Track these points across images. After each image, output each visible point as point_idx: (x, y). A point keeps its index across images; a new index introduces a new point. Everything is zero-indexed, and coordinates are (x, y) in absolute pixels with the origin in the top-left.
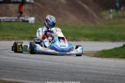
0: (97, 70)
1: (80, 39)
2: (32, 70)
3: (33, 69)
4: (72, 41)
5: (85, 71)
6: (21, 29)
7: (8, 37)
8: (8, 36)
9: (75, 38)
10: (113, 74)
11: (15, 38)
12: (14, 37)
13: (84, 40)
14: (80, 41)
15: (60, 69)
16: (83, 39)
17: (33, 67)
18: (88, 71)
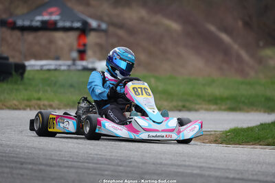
0: (200, 167)
1: (197, 107)
2: (56, 169)
3: (60, 166)
4: (180, 110)
5: (173, 169)
6: (72, 86)
7: (39, 102)
8: (39, 99)
9: (187, 104)
10: (232, 176)
11: (54, 105)
12: (51, 103)
13: (207, 110)
14: (196, 110)
15: (121, 166)
16: (204, 106)
17: (61, 163)
18: (179, 170)
